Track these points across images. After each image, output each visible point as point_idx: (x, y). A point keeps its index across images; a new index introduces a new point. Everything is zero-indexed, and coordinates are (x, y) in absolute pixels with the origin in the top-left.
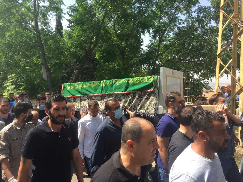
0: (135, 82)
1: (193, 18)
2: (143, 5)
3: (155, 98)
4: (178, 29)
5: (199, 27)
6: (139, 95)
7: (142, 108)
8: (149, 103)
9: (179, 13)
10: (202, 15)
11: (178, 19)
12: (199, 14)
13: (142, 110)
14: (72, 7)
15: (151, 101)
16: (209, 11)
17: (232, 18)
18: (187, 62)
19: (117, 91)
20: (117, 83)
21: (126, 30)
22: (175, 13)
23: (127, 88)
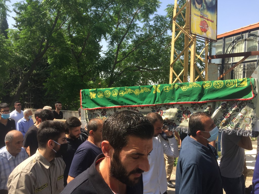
0: (216, 87)
1: (151, 26)
2: (99, 9)
3: (252, 110)
4: (136, 37)
5: (156, 36)
6: (224, 105)
7: (229, 123)
8: (241, 116)
9: (137, 20)
10: (159, 24)
11: (136, 26)
12: (156, 23)
13: (229, 126)
14: (19, 4)
15: (246, 113)
16: (165, 21)
17: (183, 29)
18: (146, 70)
19: (185, 99)
20: (182, 88)
21: (82, 34)
22: (133, 20)
23: (201, 95)
